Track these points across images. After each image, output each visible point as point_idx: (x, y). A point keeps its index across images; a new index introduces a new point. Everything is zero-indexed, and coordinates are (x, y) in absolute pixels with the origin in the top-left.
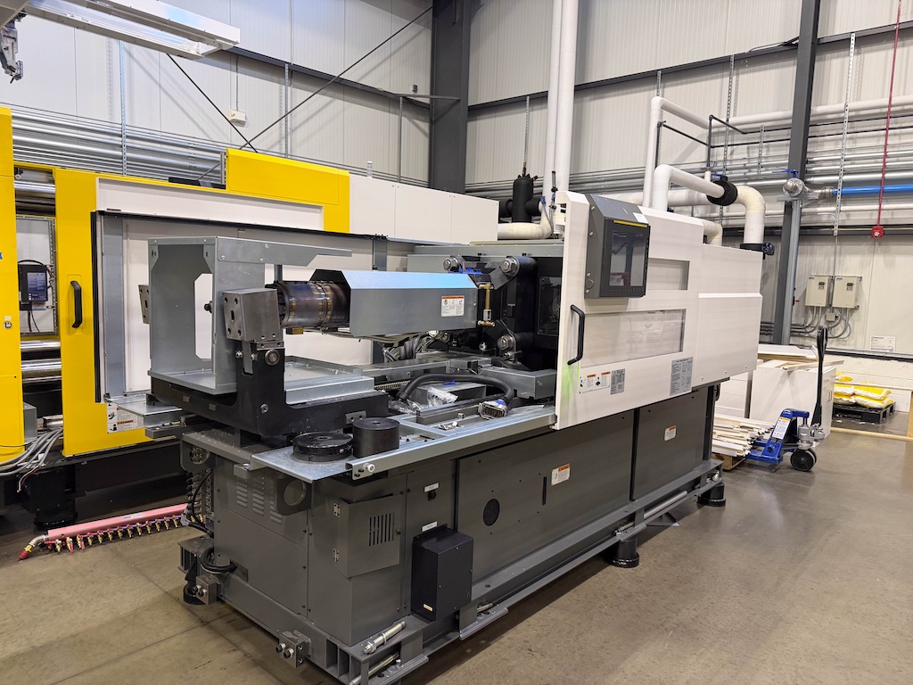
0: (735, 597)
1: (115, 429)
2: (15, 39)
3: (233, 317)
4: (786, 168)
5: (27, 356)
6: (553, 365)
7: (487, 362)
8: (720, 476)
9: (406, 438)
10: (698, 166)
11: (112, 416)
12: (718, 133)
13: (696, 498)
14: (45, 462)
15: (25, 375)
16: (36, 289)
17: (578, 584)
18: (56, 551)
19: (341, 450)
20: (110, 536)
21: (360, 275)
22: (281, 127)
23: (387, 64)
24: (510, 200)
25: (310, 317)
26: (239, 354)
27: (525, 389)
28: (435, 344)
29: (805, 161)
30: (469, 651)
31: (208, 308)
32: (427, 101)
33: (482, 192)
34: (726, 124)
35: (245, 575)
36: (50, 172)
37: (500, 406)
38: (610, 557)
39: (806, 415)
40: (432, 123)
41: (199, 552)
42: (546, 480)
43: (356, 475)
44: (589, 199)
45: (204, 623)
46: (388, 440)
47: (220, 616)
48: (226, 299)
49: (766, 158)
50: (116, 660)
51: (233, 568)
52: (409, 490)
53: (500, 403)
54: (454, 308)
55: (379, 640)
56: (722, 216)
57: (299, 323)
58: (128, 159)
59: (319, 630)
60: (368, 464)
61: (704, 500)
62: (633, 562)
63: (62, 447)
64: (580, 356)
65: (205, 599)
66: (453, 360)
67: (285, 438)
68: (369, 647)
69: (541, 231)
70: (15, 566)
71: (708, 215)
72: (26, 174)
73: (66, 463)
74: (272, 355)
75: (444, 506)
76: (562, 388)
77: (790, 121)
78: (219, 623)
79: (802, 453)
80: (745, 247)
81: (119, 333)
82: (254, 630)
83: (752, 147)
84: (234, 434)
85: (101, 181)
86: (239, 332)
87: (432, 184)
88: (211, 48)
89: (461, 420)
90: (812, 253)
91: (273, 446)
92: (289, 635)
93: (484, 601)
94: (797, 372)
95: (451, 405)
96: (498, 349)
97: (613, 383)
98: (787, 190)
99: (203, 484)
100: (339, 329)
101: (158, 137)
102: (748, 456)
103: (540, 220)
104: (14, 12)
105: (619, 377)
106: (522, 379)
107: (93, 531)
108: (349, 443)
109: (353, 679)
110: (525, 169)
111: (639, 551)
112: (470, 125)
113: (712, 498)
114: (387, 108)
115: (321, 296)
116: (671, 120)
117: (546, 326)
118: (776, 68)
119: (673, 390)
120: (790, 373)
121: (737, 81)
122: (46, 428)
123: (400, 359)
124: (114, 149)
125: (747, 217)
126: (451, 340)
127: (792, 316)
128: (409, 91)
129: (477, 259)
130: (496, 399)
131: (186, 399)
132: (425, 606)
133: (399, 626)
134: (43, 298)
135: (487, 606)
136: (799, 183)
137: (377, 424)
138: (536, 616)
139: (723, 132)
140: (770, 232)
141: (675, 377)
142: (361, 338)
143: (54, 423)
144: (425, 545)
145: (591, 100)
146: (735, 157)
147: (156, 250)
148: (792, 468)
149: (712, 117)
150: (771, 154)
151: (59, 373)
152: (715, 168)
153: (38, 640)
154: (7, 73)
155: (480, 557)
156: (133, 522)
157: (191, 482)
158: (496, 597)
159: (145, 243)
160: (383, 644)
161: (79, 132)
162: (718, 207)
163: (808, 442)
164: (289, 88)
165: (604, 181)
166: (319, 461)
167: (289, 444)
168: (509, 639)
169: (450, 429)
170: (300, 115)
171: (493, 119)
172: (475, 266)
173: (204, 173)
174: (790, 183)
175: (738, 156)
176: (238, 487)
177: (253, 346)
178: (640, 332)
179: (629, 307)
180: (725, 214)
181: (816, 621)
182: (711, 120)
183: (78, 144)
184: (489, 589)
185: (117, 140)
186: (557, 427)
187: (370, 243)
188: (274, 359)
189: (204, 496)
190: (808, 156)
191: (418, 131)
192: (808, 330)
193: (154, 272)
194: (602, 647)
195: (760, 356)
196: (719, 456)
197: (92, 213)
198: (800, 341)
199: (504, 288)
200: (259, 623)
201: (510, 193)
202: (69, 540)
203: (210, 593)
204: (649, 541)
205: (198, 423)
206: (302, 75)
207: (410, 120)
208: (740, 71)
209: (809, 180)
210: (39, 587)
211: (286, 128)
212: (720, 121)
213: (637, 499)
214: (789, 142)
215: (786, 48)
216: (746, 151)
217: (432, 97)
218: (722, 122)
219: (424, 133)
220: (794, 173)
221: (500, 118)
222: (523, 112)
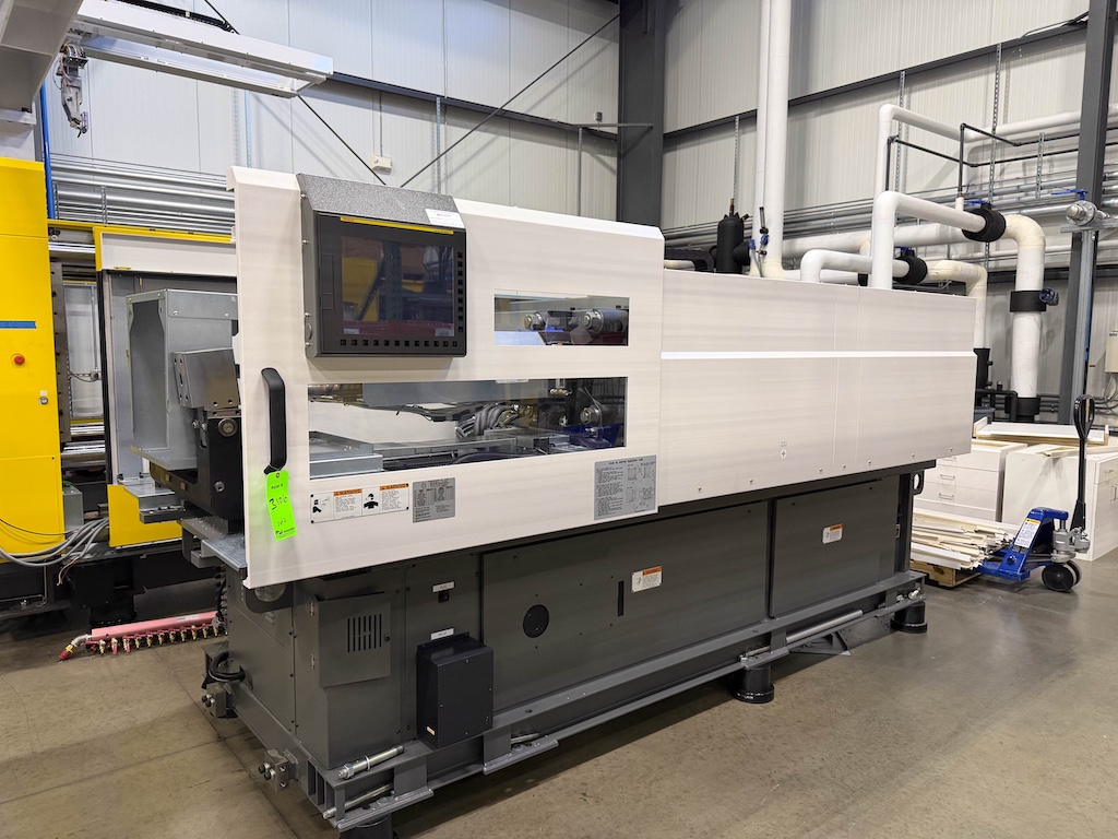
2: (79, 88)
3: (182, 382)
4: (1072, 187)
7: (563, 440)
8: (920, 593)
10: (948, 193)
12: (977, 148)
14: (90, 553)
18: (100, 653)
20: (160, 639)
22: (433, 173)
23: (563, 89)
24: (714, 247)
26: (195, 424)
29: (1101, 177)
30: (508, 790)
32: (614, 130)
35: (251, 684)
36: (89, 231)
38: (734, 686)
39: (1063, 516)
40: (620, 157)
42: (623, 586)
45: (221, 739)
48: (175, 361)
49: (1049, 175)
50: (111, 772)
51: (242, 675)
52: (408, 589)
55: (361, 765)
56: (988, 257)
59: (305, 751)
61: (899, 622)
62: (765, 696)
63: (107, 538)
68: (344, 771)
70: (54, 667)
71: (970, 255)
72: (64, 235)
73: (116, 555)
74: (226, 425)
75: (464, 610)
77: (1078, 125)
79: (1058, 566)
83: (1029, 163)
86: (187, 398)
93: (520, 730)
94: (1065, 460)
96: (579, 424)
98: (1071, 218)
102: (981, 570)
103: (748, 269)
107: (141, 633)
109: (329, 808)
110: (732, 207)
112: (669, 157)
113: (908, 621)
114: (564, 143)
118: (1061, 55)
120: (1055, 460)
121: (1008, 77)
125: (1019, 257)
127: (1083, 386)
128: (591, 120)
132: (429, 729)
133: (394, 750)
135: (530, 736)
136: (1088, 207)
139: (989, 146)
140: (1053, 275)
146: (1006, 177)
147: (131, 309)
148: (1043, 588)
149: (964, 126)
150: (1056, 170)
152: (972, 194)
153: (42, 745)
154: (72, 126)
156: (188, 625)
158: (542, 725)
160: (366, 770)
162: (981, 244)
163: (1067, 553)
164: (442, 127)
165: (834, 217)
168: (564, 779)
170: (457, 156)
171: (696, 148)
172: (558, 323)
174: (1075, 208)
175: (1011, 175)
177: (205, 414)
180: (993, 252)
181: (987, 784)
182: (963, 130)
184: (530, 715)
188: (229, 429)
190: (1105, 171)
191: (602, 167)
192: (1110, 405)
194: (677, 798)
197: (99, 273)
201: (714, 238)
202: (114, 640)
203: (217, 703)
204: (800, 673)
206: (456, 109)
207: (592, 155)
208: (1012, 63)
209: (1107, 202)
210: (66, 690)
211: (439, 174)
212: (982, 132)
213: (780, 616)
214: (1077, 153)
215: (1073, 28)
216: (1021, 168)
217: (620, 125)
218: (985, 133)
219: (611, 170)
220: (1081, 193)
221: (704, 146)
222: (732, 136)
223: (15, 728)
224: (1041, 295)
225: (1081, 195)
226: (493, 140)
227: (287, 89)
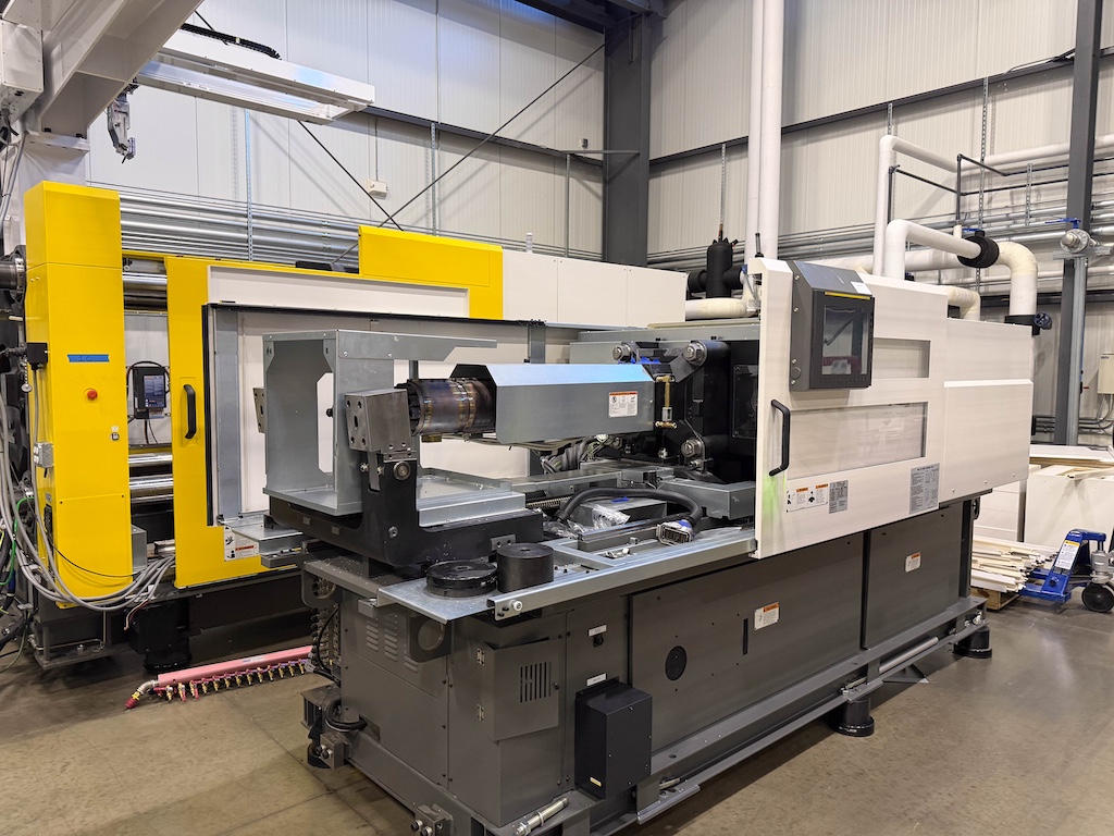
0: (1005, 779)
1: (233, 556)
2: (126, 113)
3: (357, 425)
4: (1064, 216)
5: (136, 472)
6: (750, 476)
7: (667, 473)
8: (983, 618)
9: (563, 568)
10: (945, 219)
11: (230, 541)
12: (971, 177)
13: (952, 647)
14: (155, 595)
15: (134, 494)
16: (153, 395)
17: (793, 755)
18: (167, 699)
19: (483, 583)
20: (227, 683)
21: (510, 369)
22: (427, 199)
23: (550, 116)
24: (703, 271)
25: (449, 421)
26: (365, 467)
27: (717, 506)
28: (604, 451)
29: (1089, 206)
31: (330, 413)
32: (600, 157)
33: (667, 263)
34: (981, 165)
35: (376, 734)
36: (161, 261)
37: (684, 528)
38: (835, 721)
39: (1101, 538)
40: (606, 183)
41: (324, 704)
42: (747, 624)
43: (499, 615)
44: (792, 267)
45: (330, 791)
46: (539, 571)
47: (350, 782)
48: (349, 403)
49: (1036, 204)
51: (362, 725)
52: (569, 634)
53: (683, 525)
54: (624, 407)
55: (534, 820)
56: (979, 282)
57: (437, 429)
58: (255, 242)
59: (462, 805)
60: (514, 601)
61: (962, 649)
62: (867, 730)
63: (173, 577)
64: (785, 465)
65: (330, 762)
66: (625, 471)
67: (419, 567)
68: (521, 829)
69: (743, 308)
70: (122, 716)
71: (960, 281)
72: (135, 265)
73: (179, 596)
74: (402, 468)
75: (614, 653)
76: (763, 505)
77: (1067, 156)
78: (347, 792)
79: (1098, 587)
80: (1011, 320)
81: (233, 444)
82: (388, 802)
83: (1017, 192)
84: (361, 562)
85: (213, 269)
86: (364, 441)
87: (608, 255)
88: (343, 110)
89: (634, 545)
90: (1105, 325)
91: (407, 577)
92: (426, 809)
93: (669, 775)
94: (1087, 482)
95: (621, 527)
96: (682, 457)
97: (832, 498)
98: (1066, 245)
99: (329, 621)
100: (485, 435)
101: (288, 215)
102: (1022, 592)
103: (741, 294)
104: (123, 83)
105: (839, 493)
106: (714, 494)
107: (208, 676)
108: (493, 575)
110: (721, 233)
111: (874, 714)
112: (653, 183)
113: (975, 647)
114: (551, 168)
115: (461, 396)
116: (906, 163)
117: (743, 427)
118: (1046, 90)
119: (914, 506)
120: (1077, 482)
121: (994, 110)
122: (158, 555)
123: (561, 470)
124: (239, 232)
125: (1012, 282)
126: (624, 446)
127: (1078, 408)
128: (577, 147)
129: (656, 345)
130: (679, 519)
131: (307, 521)
132: (592, 779)
133: (560, 803)
134: (161, 404)
135: (673, 782)
136: (1082, 236)
137: (528, 551)
138: (738, 795)
139: (978, 175)
140: (1045, 299)
141: (915, 490)
142: (511, 445)
143: (167, 549)
144: (591, 703)
145: (803, 144)
146: (994, 205)
147: (272, 347)
148: (1084, 609)
149: (960, 158)
150: (1043, 199)
151: (170, 491)
152: (967, 221)
153: (142, 804)
154: (118, 152)
155: (661, 720)
156: (253, 667)
157: (316, 620)
158: (684, 771)
159: (259, 340)
160: (539, 826)
161: (201, 214)
162: (974, 270)
163: (1106, 574)
164: (436, 151)
165: (823, 243)
166: (456, 596)
167: (421, 575)
168: (702, 824)
169: (619, 557)
170: (449, 182)
172: (652, 354)
173: (339, 255)
174: (1070, 236)
175: (999, 204)
176: (368, 627)
177: (380, 457)
178: (877, 431)
179: (850, 400)
180: (983, 278)
182: (959, 160)
183: (199, 227)
184: (675, 761)
185: (242, 221)
186: (758, 555)
187: (525, 330)
188: (404, 472)
189: (331, 637)
190: (1093, 200)
191: (588, 192)
192: (1103, 425)
193: (271, 372)
195: (1034, 460)
196: (982, 592)
197: (203, 306)
198: (1093, 440)
199: (688, 381)
200: (394, 795)
201: (704, 262)
202: (181, 686)
203: (336, 754)
205: (321, 550)
206: (451, 135)
207: (579, 181)
208: (998, 96)
209: (1095, 230)
210: (146, 742)
211: (434, 199)
212: (972, 161)
213: (870, 647)
214: (1066, 182)
215: (1059, 64)
216: (1009, 197)
217: (606, 152)
218: (975, 162)
219: (597, 196)
220: (1075, 222)
221: (688, 173)
222: (718, 163)
223: (106, 786)
224: (1037, 319)
225: (1075, 224)
226: (484, 165)
227: (323, 116)
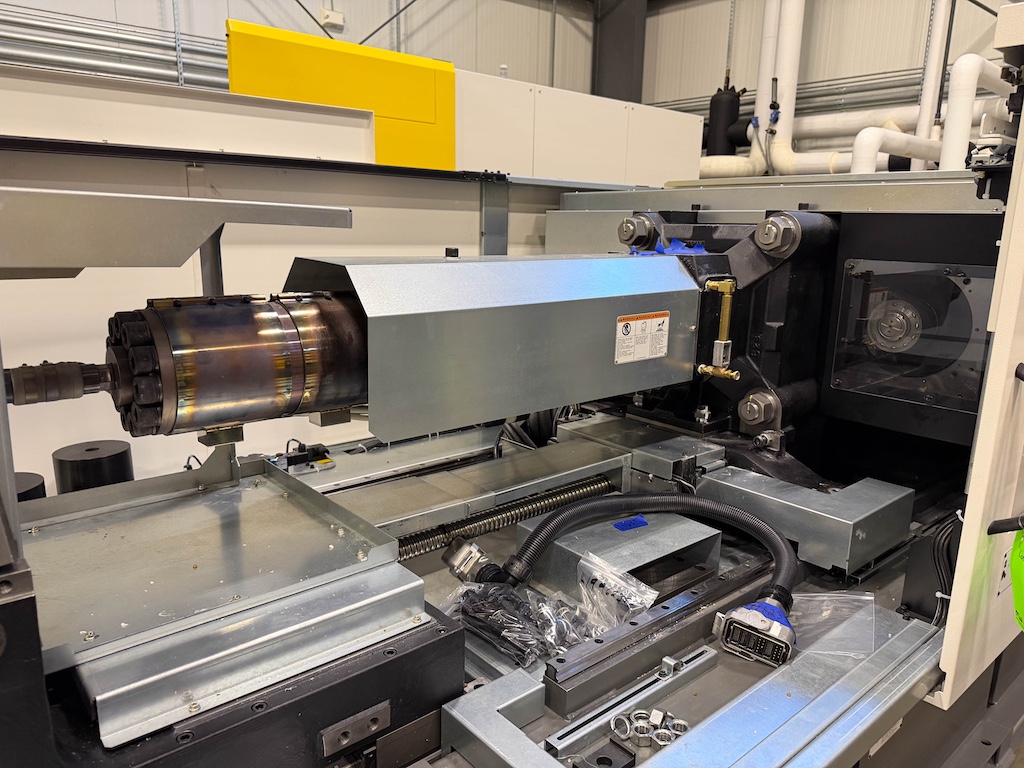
7: (715, 456)
22: (391, 33)
40: (597, 22)
53: (771, 616)
54: (643, 342)
69: (750, 166)
103: (748, 151)
110: (728, 80)
112: (650, 22)
124: (169, 68)
129: (692, 217)
161: (121, 45)
165: (845, 93)
170: (416, 15)
171: (683, 12)
172: (689, 234)
183: (120, 62)
185: (170, 56)
186: (943, 701)
191: (577, 33)
199: (760, 286)
207: (566, 17)
211: (398, 33)
219: (586, 36)
